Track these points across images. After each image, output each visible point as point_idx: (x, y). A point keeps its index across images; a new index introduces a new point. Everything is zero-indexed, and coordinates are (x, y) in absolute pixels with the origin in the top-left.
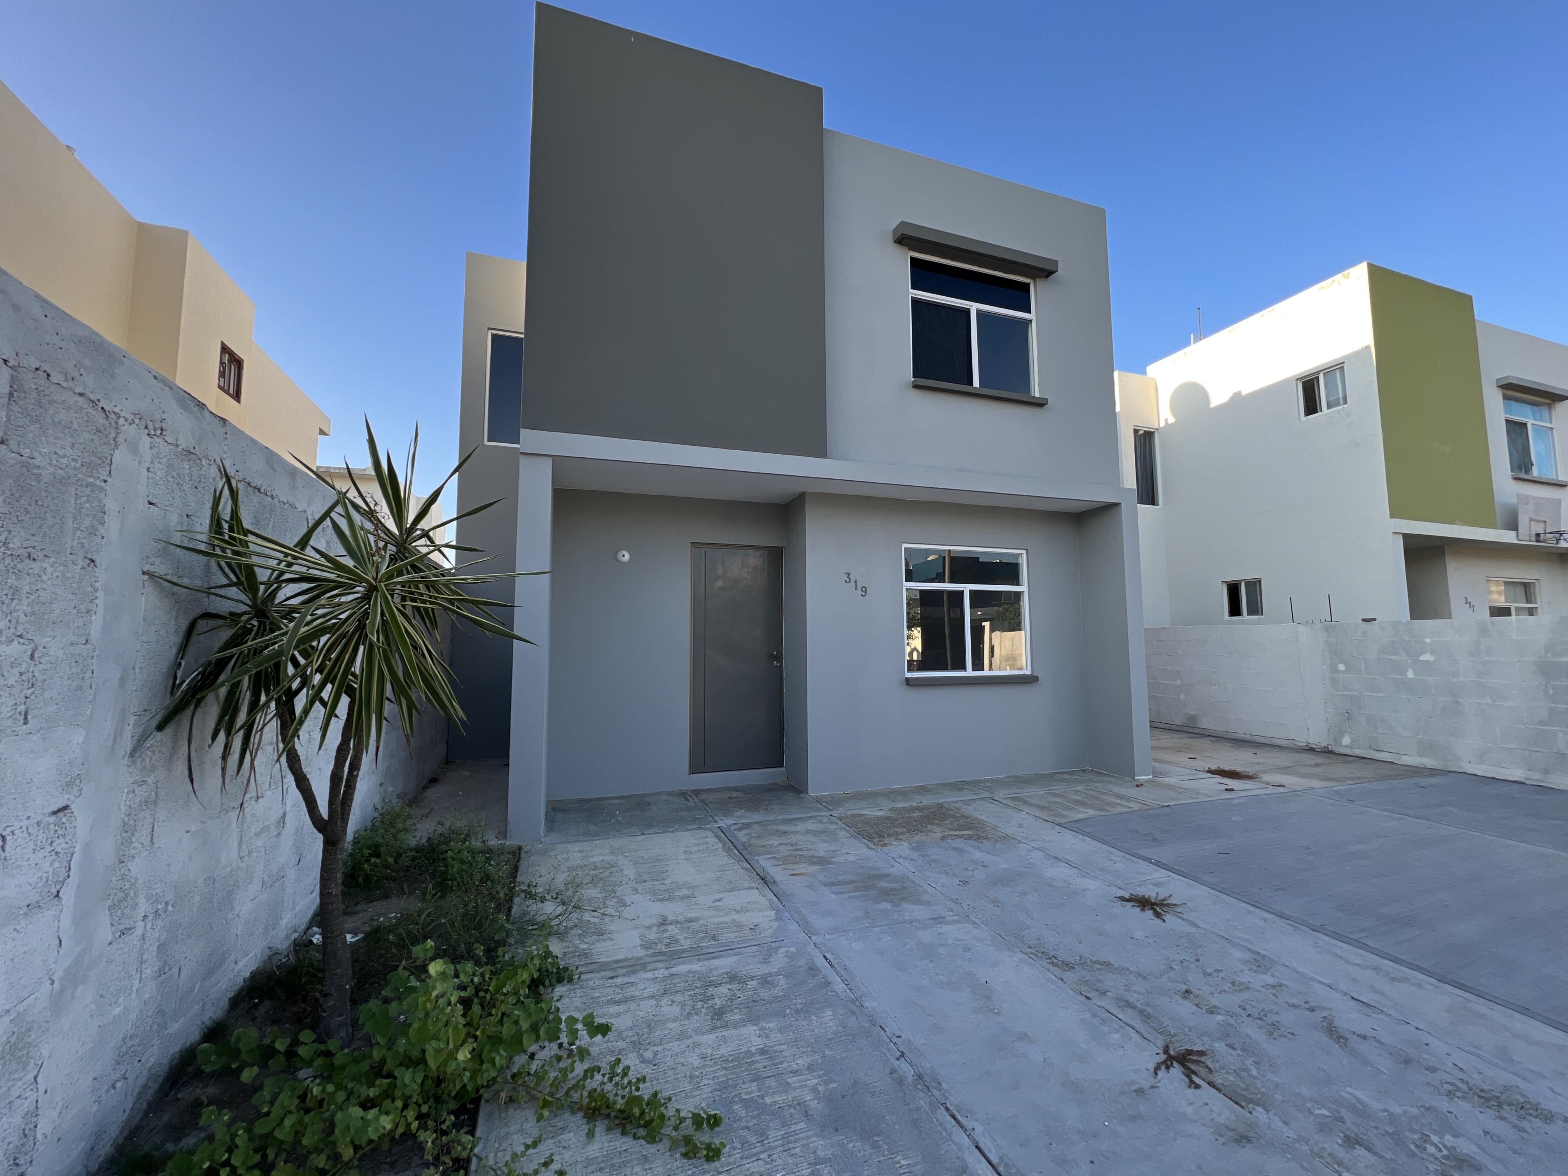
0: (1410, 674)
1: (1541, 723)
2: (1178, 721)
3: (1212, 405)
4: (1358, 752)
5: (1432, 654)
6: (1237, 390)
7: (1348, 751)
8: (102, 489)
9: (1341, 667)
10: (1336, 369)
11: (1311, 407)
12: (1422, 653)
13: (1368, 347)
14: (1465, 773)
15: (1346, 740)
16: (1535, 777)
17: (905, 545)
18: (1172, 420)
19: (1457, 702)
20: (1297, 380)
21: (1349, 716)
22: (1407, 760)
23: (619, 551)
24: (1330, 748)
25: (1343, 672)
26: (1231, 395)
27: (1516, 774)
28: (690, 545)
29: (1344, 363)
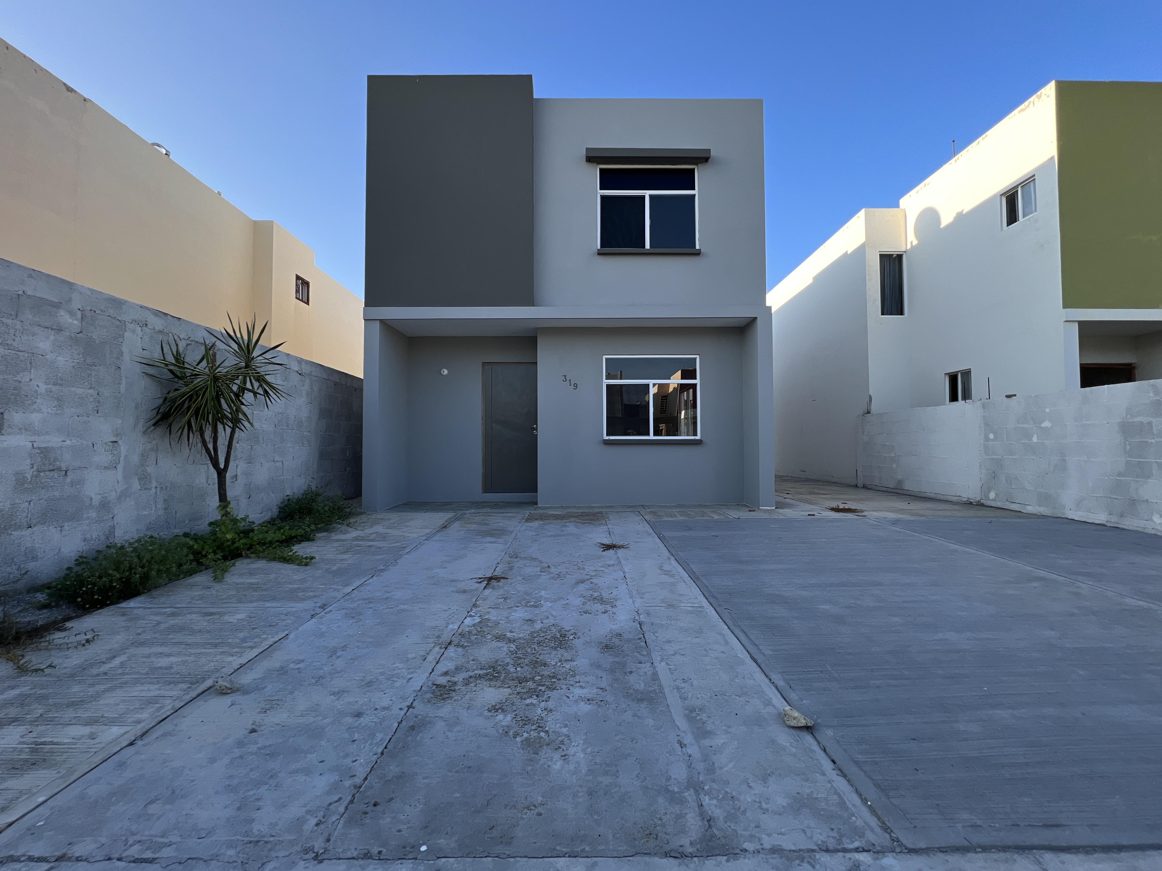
0: (1035, 439)
1: (1120, 474)
2: (892, 485)
3: (942, 226)
4: (999, 504)
5: (1050, 421)
6: (960, 210)
7: (993, 504)
8: (121, 345)
9: (991, 436)
10: (1029, 182)
11: (1012, 218)
12: (1042, 422)
13: (1053, 158)
14: (1067, 518)
15: (992, 495)
16: (1114, 520)
17: (604, 357)
18: (915, 242)
19: (1064, 460)
20: (1002, 195)
21: (994, 476)
22: (1030, 509)
23: (441, 370)
24: (982, 501)
25: (992, 440)
26: (954, 215)
27: (1100, 517)
28: (481, 363)
29: (1034, 176)
